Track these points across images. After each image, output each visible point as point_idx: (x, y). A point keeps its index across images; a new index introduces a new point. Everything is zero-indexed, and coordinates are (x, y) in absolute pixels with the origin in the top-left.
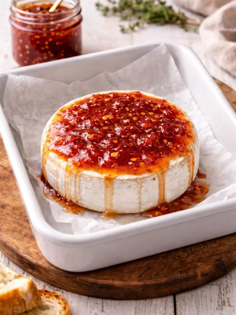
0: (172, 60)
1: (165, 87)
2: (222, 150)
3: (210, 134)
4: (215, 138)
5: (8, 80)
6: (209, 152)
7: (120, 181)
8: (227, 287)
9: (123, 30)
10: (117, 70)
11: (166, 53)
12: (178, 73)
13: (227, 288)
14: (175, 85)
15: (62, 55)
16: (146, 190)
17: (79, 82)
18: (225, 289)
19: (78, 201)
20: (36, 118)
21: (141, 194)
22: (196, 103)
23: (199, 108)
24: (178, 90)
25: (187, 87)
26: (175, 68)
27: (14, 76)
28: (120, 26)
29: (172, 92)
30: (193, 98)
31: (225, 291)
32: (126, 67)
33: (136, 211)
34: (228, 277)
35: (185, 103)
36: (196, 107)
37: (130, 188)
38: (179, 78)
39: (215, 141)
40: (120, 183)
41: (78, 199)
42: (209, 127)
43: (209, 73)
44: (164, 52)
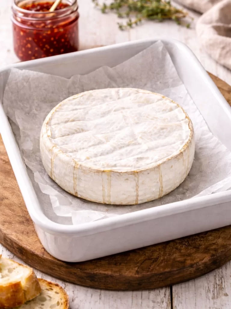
0: (168, 56)
1: (160, 83)
2: (218, 144)
3: (205, 128)
4: (210, 131)
5: (11, 74)
6: (204, 146)
7: (118, 174)
8: (223, 277)
9: (121, 27)
10: (116, 65)
11: (163, 49)
12: (174, 69)
13: (223, 279)
14: (171, 80)
15: (62, 50)
16: (143, 184)
17: (79, 76)
18: (220, 279)
19: (77, 193)
20: (36, 112)
21: (138, 187)
22: (191, 98)
23: (194, 103)
24: (174, 85)
25: (183, 83)
26: (171, 64)
27: (17, 70)
28: (118, 24)
29: (168, 87)
30: (188, 93)
31: (220, 281)
32: (124, 63)
33: (133, 202)
34: (224, 268)
35: (181, 98)
36: (192, 102)
37: (127, 180)
38: (176, 74)
39: (211, 134)
40: (118, 176)
41: (77, 191)
42: (204, 121)
43: (204, 68)
44: (161, 49)
